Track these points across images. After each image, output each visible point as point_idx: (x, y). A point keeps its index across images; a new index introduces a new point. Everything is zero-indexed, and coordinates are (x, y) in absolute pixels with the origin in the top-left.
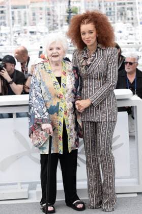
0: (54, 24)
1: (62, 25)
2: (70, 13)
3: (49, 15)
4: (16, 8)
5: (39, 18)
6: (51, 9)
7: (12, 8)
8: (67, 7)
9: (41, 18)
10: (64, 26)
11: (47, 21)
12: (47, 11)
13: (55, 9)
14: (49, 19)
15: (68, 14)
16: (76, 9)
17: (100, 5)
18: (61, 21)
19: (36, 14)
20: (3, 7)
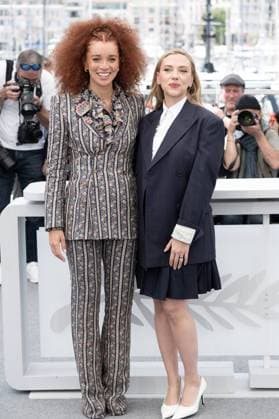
0: (175, 42)
1: (192, 45)
2: (209, 20)
3: (167, 23)
4: (102, 8)
5: (147, 29)
6: (172, 12)
7: (94, 7)
8: (204, 8)
9: (152, 30)
10: (196, 48)
11: (164, 36)
12: (164, 16)
13: (181, 12)
14: (167, 32)
15: (205, 23)
16: (223, 13)
17: (270, 8)
18: (191, 36)
19: (141, 21)
20: (76, 4)
